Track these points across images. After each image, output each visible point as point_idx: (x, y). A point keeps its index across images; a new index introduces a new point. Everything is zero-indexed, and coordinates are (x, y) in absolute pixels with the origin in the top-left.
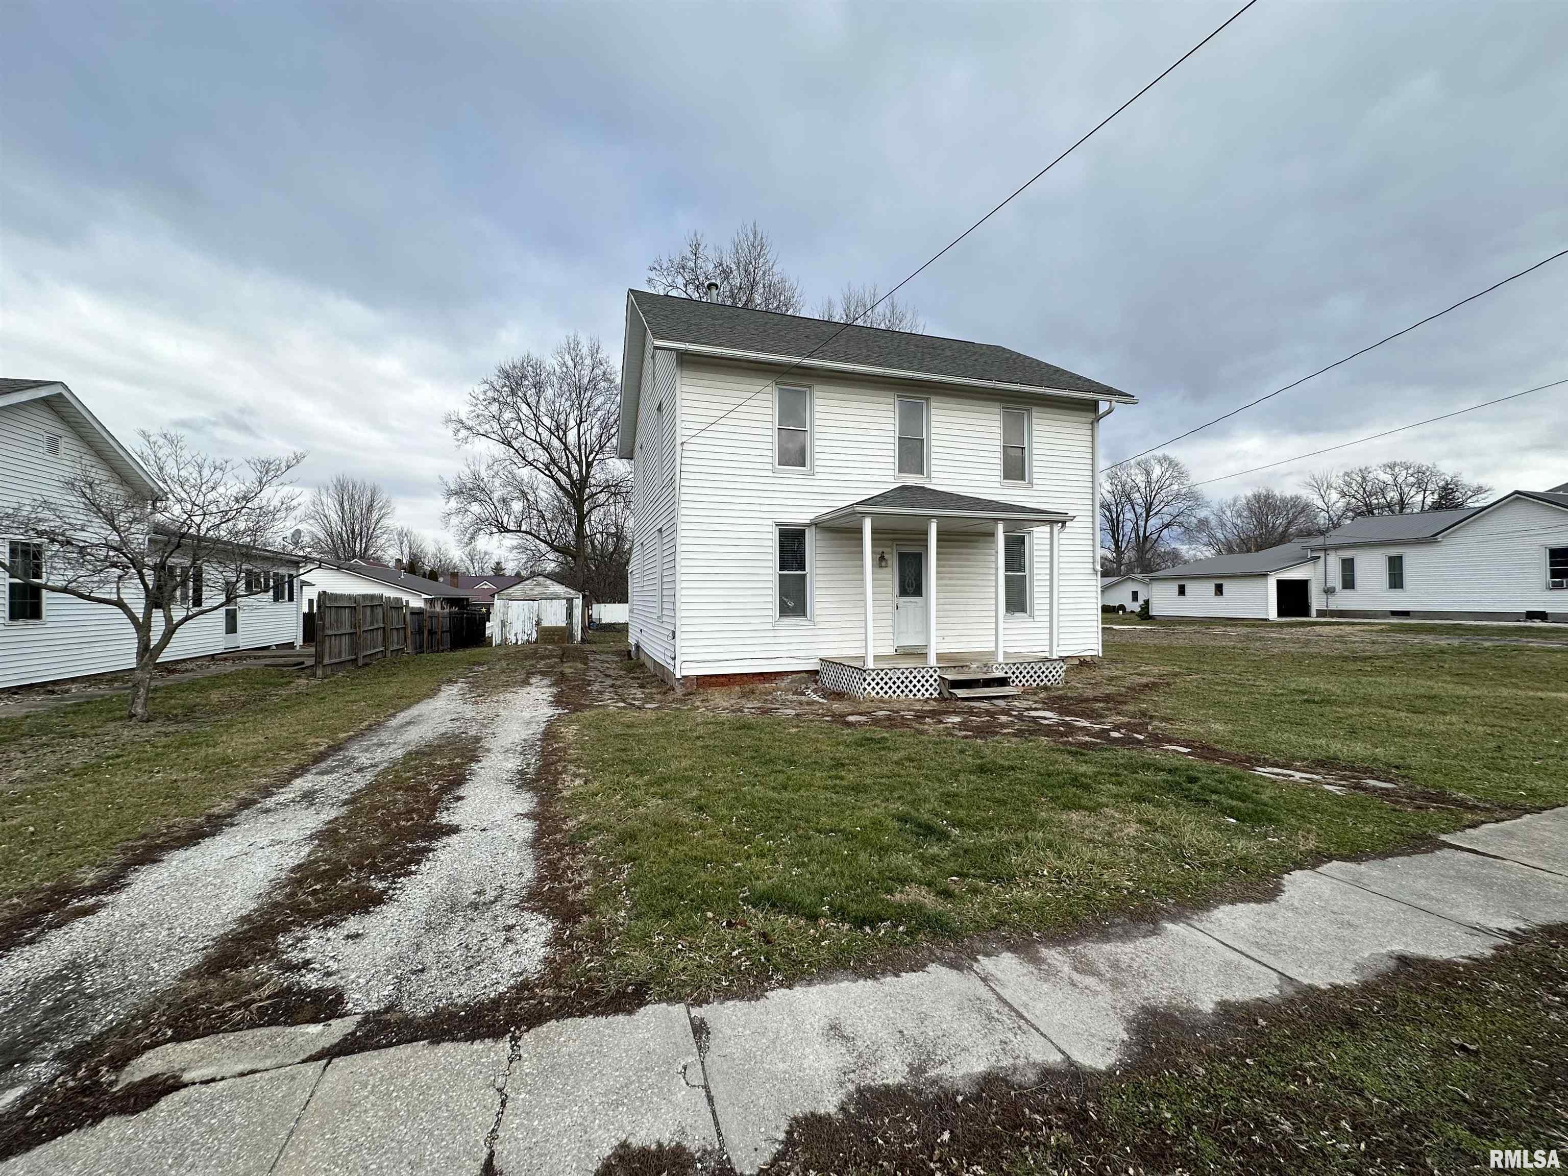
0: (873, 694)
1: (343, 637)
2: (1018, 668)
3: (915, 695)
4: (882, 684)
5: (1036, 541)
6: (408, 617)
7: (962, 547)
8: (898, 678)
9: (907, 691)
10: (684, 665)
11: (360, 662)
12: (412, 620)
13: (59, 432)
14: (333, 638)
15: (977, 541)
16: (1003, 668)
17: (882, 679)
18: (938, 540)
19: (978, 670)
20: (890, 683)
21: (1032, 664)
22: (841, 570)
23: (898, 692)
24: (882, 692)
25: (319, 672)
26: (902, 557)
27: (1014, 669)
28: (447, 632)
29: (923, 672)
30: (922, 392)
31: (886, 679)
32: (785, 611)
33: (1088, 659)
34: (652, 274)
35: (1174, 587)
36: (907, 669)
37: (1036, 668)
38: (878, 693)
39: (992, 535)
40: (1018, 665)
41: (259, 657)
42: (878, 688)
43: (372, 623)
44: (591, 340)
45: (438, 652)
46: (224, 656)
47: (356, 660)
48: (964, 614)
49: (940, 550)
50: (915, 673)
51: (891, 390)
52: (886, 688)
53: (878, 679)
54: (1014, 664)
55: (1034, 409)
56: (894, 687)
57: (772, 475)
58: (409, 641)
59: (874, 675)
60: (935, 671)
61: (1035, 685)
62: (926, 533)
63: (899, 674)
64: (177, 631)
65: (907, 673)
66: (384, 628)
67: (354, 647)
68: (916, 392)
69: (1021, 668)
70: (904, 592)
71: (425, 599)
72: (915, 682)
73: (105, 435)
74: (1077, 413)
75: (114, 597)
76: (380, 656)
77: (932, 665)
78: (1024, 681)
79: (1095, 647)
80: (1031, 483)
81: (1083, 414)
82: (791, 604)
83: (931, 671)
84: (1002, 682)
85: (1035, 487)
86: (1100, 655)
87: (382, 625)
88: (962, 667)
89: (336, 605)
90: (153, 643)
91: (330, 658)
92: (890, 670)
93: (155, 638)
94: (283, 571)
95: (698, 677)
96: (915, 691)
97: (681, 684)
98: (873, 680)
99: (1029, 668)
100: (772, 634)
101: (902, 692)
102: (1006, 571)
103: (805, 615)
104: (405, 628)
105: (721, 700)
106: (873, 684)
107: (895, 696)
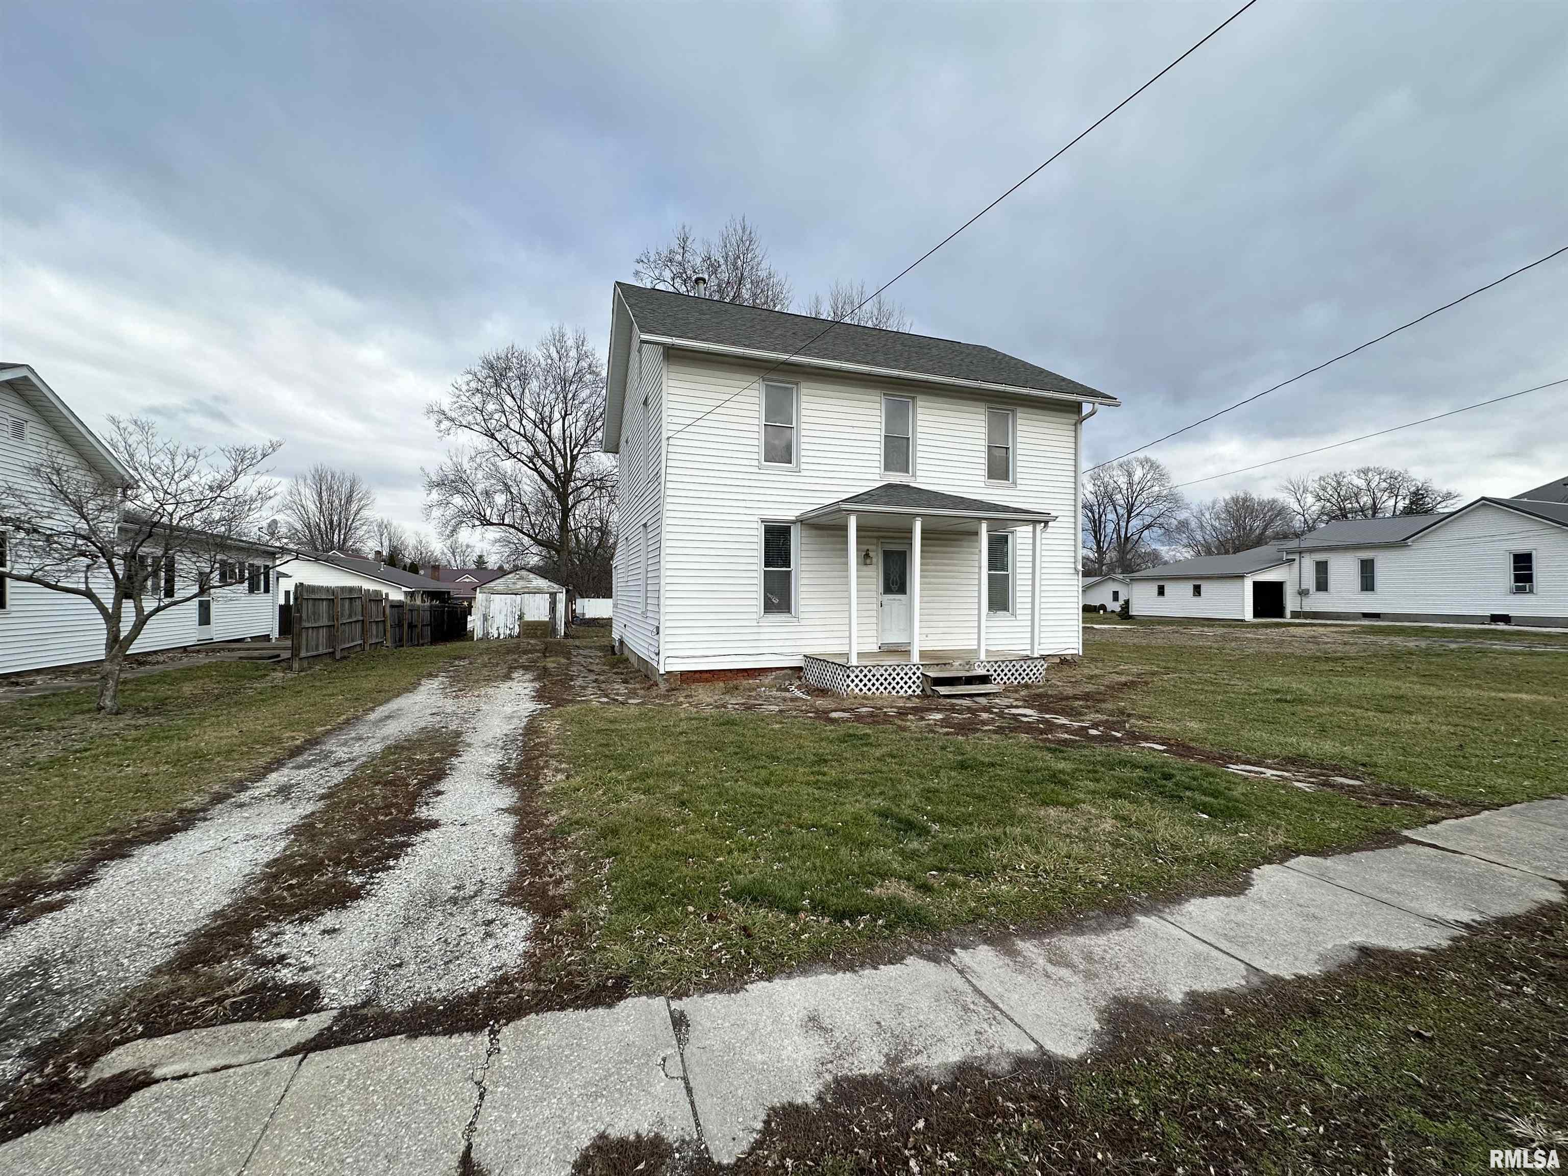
0: (857, 690)
1: (321, 630)
2: (999, 666)
3: (898, 692)
4: (865, 680)
5: (1019, 541)
6: (388, 610)
7: (946, 546)
8: (882, 675)
9: (890, 688)
10: (669, 661)
11: (338, 655)
12: (391, 614)
13: (26, 416)
14: (310, 631)
15: (961, 540)
16: (985, 666)
17: (865, 676)
18: (922, 539)
19: (961, 668)
20: (874, 680)
21: (1014, 662)
22: (825, 567)
23: (882, 689)
24: (865, 690)
25: (296, 665)
26: (887, 555)
27: (996, 667)
28: (427, 625)
29: (906, 669)
30: (910, 391)
31: (869, 676)
32: (768, 608)
33: (1069, 658)
34: (640, 267)
35: (1153, 588)
36: (890, 666)
37: (1018, 667)
38: (861, 690)
39: (976, 533)
40: (1000, 663)
41: (233, 650)
42: (861, 685)
43: (350, 616)
44: (577, 331)
45: (418, 645)
46: (197, 648)
47: (333, 653)
48: (947, 612)
49: (925, 548)
50: (898, 670)
51: (875, 388)
52: (869, 685)
53: (861, 676)
54: (996, 662)
55: (1019, 409)
56: (877, 684)
57: (758, 471)
58: (388, 635)
59: (857, 672)
60: (918, 669)
61: (1016, 683)
62: (910, 531)
63: (882, 671)
64: (148, 622)
65: (890, 670)
66: (363, 621)
67: (332, 640)
68: (903, 391)
69: (1003, 667)
70: (888, 590)
71: (405, 592)
72: (898, 679)
73: (73, 420)
74: (1059, 414)
75: (82, 587)
76: (358, 649)
77: (915, 662)
78: (1005, 678)
79: (1076, 646)
80: (1014, 483)
81: (1067, 415)
82: (776, 601)
83: (914, 669)
84: (984, 679)
85: (1019, 487)
86: (1081, 654)
87: (361, 618)
88: (945, 664)
89: (313, 597)
90: (123, 635)
91: (307, 651)
92: (874, 667)
93: (125, 629)
94: (259, 562)
95: (682, 673)
96: (898, 688)
97: (665, 679)
98: (857, 676)
99: (1010, 666)
100: (756, 630)
101: (886, 688)
102: (990, 570)
103: (789, 611)
104: (384, 621)
105: (705, 695)
106: (857, 681)
107: (878, 693)
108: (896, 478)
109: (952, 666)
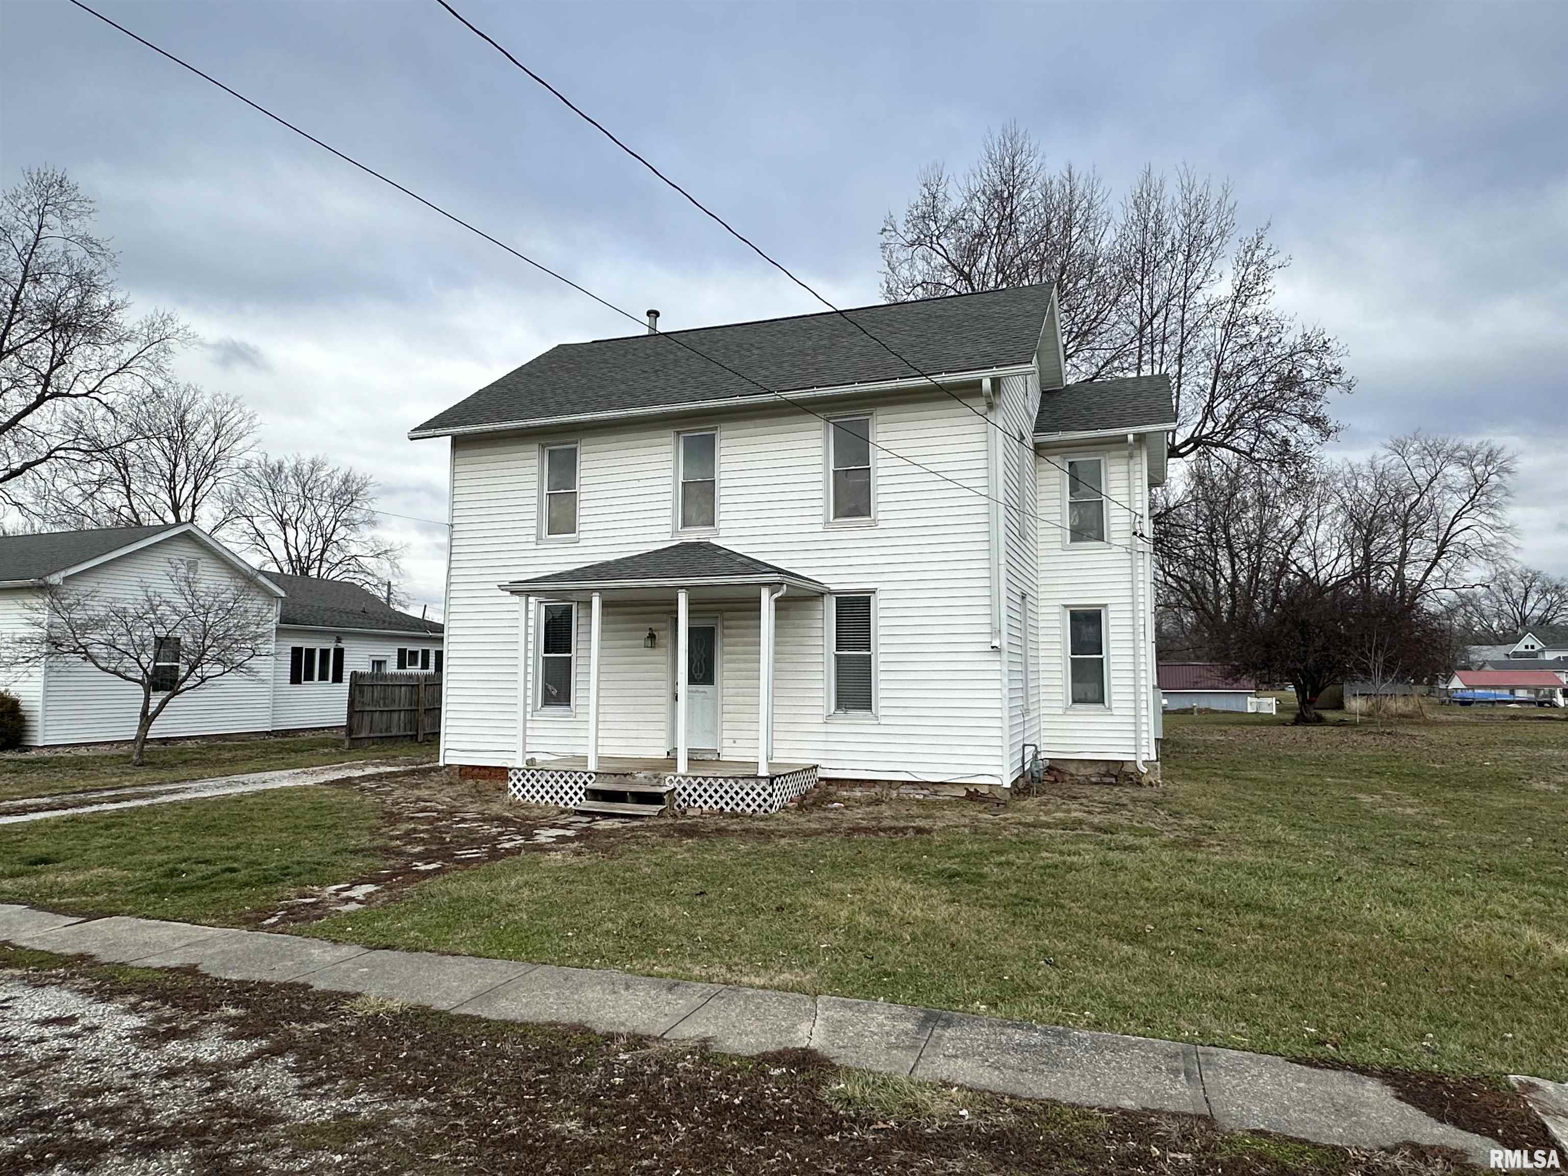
0: (519, 797)
1: (396, 715)
3: (566, 804)
4: (529, 786)
8: (547, 782)
9: (557, 798)
10: (448, 753)
11: (420, 739)
13: (197, 555)
14: (377, 715)
17: (529, 781)
19: (646, 781)
20: (538, 787)
21: (721, 780)
23: (547, 798)
24: (528, 797)
27: (695, 784)
29: (576, 777)
30: (709, 422)
31: (533, 781)
32: (548, 699)
36: (557, 771)
38: (524, 796)
40: (700, 779)
42: (524, 791)
47: (417, 736)
50: (566, 777)
51: (666, 427)
52: (533, 792)
54: (695, 778)
56: (542, 792)
59: (520, 774)
60: (590, 778)
61: (727, 809)
63: (547, 776)
65: (557, 776)
68: (704, 423)
69: (705, 785)
72: (566, 788)
77: (589, 769)
80: (873, 520)
82: (555, 692)
83: (585, 777)
86: (1004, 785)
88: (625, 775)
95: (462, 767)
96: (566, 798)
97: (446, 772)
100: (529, 725)
101: (542, 797)
102: (837, 649)
103: (568, 704)
106: (519, 785)
107: (543, 803)
108: (693, 535)
109: (635, 778)
